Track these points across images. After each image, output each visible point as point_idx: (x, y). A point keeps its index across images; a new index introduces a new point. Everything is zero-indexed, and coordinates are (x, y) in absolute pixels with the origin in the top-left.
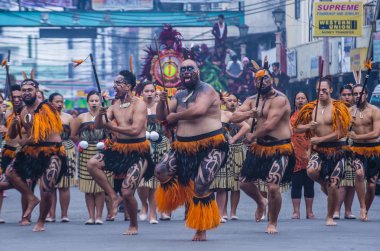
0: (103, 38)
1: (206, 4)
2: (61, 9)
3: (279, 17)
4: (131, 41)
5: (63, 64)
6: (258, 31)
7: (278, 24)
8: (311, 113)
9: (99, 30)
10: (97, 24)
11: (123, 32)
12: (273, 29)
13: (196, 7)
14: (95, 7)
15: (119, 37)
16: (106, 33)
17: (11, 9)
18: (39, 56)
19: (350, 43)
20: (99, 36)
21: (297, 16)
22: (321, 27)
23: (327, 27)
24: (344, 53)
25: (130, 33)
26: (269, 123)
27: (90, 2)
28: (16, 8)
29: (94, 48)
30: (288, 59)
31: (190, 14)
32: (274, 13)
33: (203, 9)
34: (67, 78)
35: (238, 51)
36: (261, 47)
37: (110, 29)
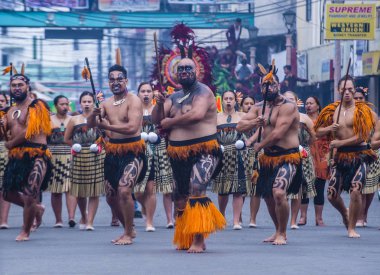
0: (109, 40)
1: (215, 5)
2: (67, 10)
3: (290, 19)
4: (138, 43)
5: (69, 65)
6: (268, 33)
7: (289, 27)
8: (332, 115)
9: (106, 31)
10: (103, 25)
11: (131, 33)
12: (283, 31)
13: (205, 8)
14: (102, 7)
15: (126, 38)
16: (113, 34)
17: (17, 9)
18: (44, 57)
19: (363, 46)
20: (105, 38)
21: (308, 19)
22: (332, 29)
23: (339, 29)
24: (356, 56)
25: (137, 34)
26: (277, 132)
27: (97, 3)
28: (21, 8)
29: (100, 49)
30: (298, 63)
31: (199, 15)
32: (284, 15)
33: (211, 11)
34: (72, 80)
35: (248, 54)
36: (271, 50)
37: (116, 30)
